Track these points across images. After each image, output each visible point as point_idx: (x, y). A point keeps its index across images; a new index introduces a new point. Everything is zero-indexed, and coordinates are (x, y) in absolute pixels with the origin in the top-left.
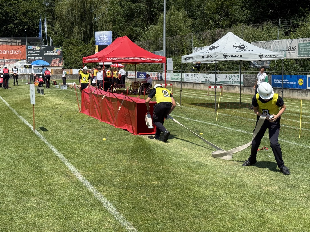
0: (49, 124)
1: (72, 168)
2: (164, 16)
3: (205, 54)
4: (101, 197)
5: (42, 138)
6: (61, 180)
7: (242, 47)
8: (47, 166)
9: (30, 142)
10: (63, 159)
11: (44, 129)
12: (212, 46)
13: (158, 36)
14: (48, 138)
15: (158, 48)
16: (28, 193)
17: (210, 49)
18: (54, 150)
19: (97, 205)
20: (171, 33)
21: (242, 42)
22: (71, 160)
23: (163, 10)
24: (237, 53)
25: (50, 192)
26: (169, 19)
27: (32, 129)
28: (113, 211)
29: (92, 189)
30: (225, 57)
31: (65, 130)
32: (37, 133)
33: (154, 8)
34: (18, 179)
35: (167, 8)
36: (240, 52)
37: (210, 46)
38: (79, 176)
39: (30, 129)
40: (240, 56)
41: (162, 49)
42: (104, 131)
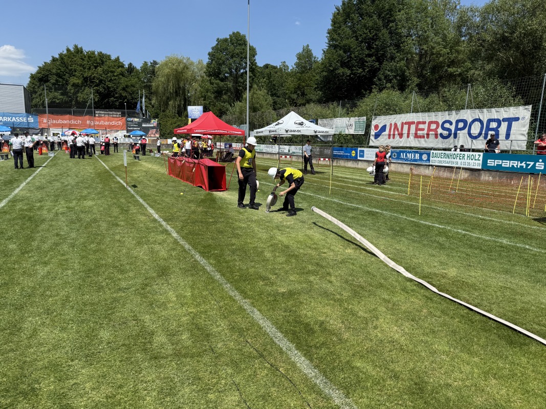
0: (140, 183)
1: (151, 211)
2: (247, 95)
3: (272, 129)
4: (169, 228)
5: (132, 192)
6: (143, 218)
7: (301, 124)
8: (133, 209)
9: (122, 194)
10: (146, 205)
11: (135, 186)
12: (278, 123)
13: (242, 112)
14: (137, 192)
15: (242, 122)
16: (117, 225)
17: (276, 125)
18: (141, 200)
19: (166, 232)
20: (254, 109)
21: (301, 119)
22: (152, 207)
23: (246, 89)
24: (297, 129)
25: (133, 225)
26: (252, 97)
27: (126, 186)
28: (175, 235)
29: (164, 223)
30: (287, 131)
31: (153, 187)
32: (129, 189)
33: (240, 86)
34: (111, 217)
35: (251, 87)
36: (300, 128)
37: (277, 123)
38: (156, 216)
39: (123, 186)
40: (299, 131)
41: (246, 123)
42: (183, 188)
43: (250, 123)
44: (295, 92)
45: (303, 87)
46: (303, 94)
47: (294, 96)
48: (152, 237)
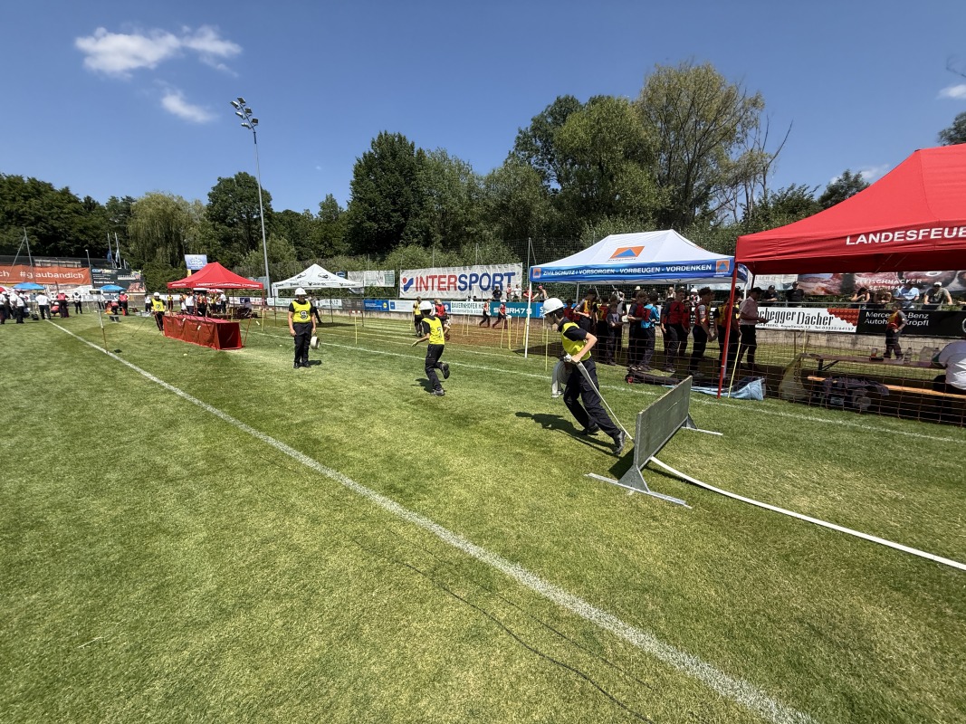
0: (125, 347)
1: (148, 375)
2: (264, 243)
3: (294, 282)
4: (172, 388)
5: (117, 357)
6: (136, 382)
8: (121, 375)
9: (102, 361)
10: (139, 370)
11: (118, 351)
12: (300, 275)
13: (259, 262)
14: (124, 357)
15: (262, 274)
16: (103, 391)
17: (298, 278)
18: (131, 365)
19: (170, 392)
20: (273, 260)
21: (326, 272)
22: (147, 370)
23: (262, 237)
24: (321, 282)
25: (125, 389)
26: (270, 248)
27: (105, 351)
28: (181, 393)
29: (166, 385)
30: (310, 284)
31: (144, 350)
32: (111, 354)
33: (253, 233)
34: (91, 385)
35: (267, 235)
36: (325, 281)
38: (155, 379)
39: (102, 352)
40: (323, 284)
41: (265, 275)
42: (186, 349)
43: (270, 275)
44: (322, 243)
45: (331, 238)
46: (331, 245)
47: (322, 247)
48: (152, 398)
